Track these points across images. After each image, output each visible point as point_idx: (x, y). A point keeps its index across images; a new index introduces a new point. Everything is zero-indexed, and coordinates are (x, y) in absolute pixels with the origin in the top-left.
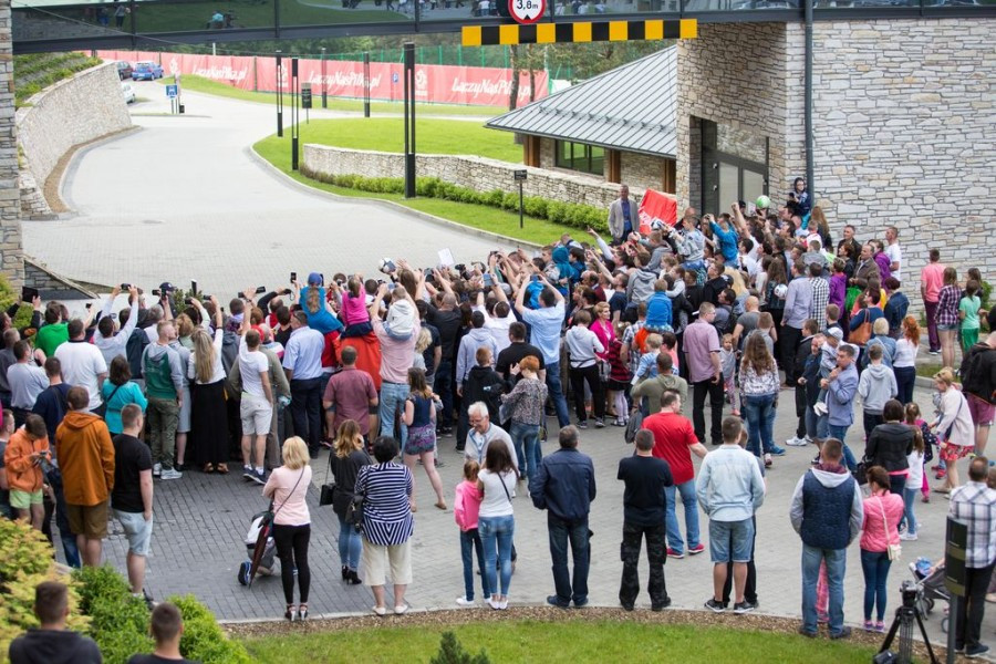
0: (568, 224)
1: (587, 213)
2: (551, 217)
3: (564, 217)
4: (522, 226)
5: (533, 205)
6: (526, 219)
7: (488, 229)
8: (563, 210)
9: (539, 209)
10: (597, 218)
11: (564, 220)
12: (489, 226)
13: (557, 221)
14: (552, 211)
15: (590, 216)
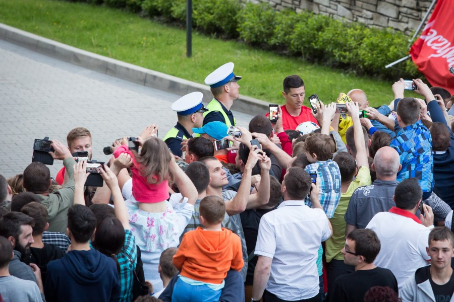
0: (279, 49)
1: (320, 29)
2: (245, 34)
3: (271, 35)
4: (189, 53)
5: (208, 10)
6: (197, 39)
7: (124, 58)
8: (270, 23)
9: (220, 18)
10: (341, 40)
11: (273, 41)
12: (125, 50)
13: (257, 44)
14: (248, 23)
15: (326, 35)
